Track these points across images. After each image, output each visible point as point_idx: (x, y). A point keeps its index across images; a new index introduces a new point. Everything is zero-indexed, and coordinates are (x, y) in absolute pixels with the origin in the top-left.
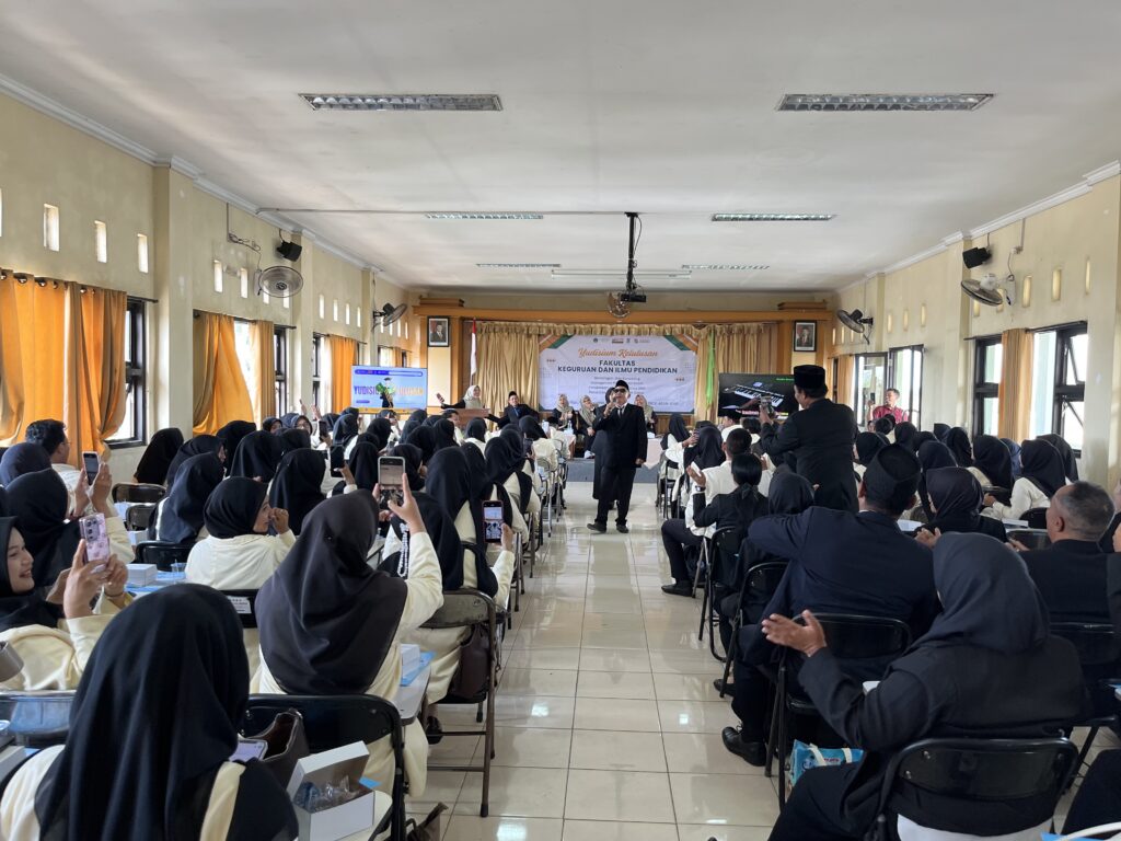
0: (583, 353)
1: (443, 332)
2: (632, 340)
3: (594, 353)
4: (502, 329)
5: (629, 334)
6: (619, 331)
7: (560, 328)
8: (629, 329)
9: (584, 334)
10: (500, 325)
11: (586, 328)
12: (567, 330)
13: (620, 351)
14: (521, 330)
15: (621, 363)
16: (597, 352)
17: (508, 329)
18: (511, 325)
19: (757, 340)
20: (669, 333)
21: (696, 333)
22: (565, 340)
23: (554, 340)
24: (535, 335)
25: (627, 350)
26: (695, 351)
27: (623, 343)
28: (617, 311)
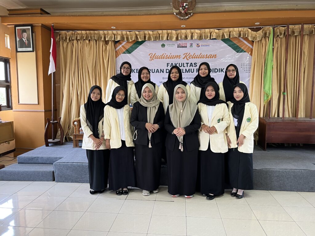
0: (153, 57)
1: (28, 40)
2: (195, 45)
3: (162, 57)
4: (84, 37)
5: (192, 39)
6: (183, 36)
7: (132, 35)
8: (192, 34)
9: (152, 40)
10: (82, 34)
11: (154, 34)
12: (138, 37)
13: (184, 55)
14: (100, 38)
15: (185, 65)
16: (165, 56)
17: (89, 37)
18: (91, 34)
19: (308, 41)
20: (227, 37)
21: (251, 36)
22: (138, 45)
23: (128, 46)
24: (111, 42)
25: (190, 53)
26: (250, 53)
27: (186, 47)
28: (181, 13)
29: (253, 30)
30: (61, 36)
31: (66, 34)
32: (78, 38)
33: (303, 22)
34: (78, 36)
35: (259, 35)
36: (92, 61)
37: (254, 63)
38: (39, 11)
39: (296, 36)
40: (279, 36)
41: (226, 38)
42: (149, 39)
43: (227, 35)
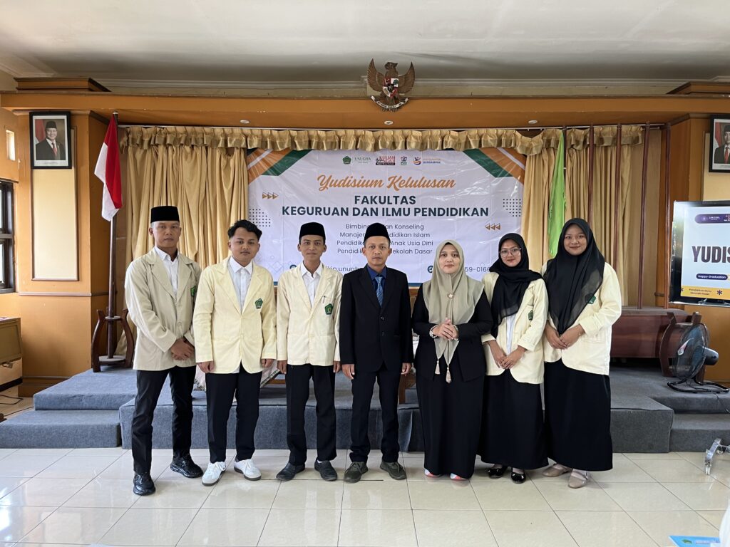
0: (326, 183)
1: (59, 141)
2: (410, 161)
3: (345, 184)
4: (180, 139)
5: (406, 148)
6: (388, 143)
7: (283, 138)
8: (406, 138)
9: (325, 149)
10: (176, 133)
11: (330, 138)
12: (296, 142)
13: (389, 179)
14: (215, 142)
15: (392, 200)
16: (350, 181)
17: (191, 139)
18: (195, 133)
19: (629, 157)
20: (475, 145)
21: (522, 146)
22: (295, 159)
23: (274, 161)
24: (239, 151)
25: (401, 177)
26: (519, 178)
27: (394, 164)
28: (386, 96)
29: (524, 133)
30: (130, 136)
31: (142, 132)
32: (168, 142)
33: (619, 120)
34: (168, 136)
35: (536, 144)
36: (197, 189)
37: (528, 199)
38: (86, 84)
39: (606, 147)
40: (574, 147)
41: (473, 147)
42: (319, 146)
43: (475, 141)
